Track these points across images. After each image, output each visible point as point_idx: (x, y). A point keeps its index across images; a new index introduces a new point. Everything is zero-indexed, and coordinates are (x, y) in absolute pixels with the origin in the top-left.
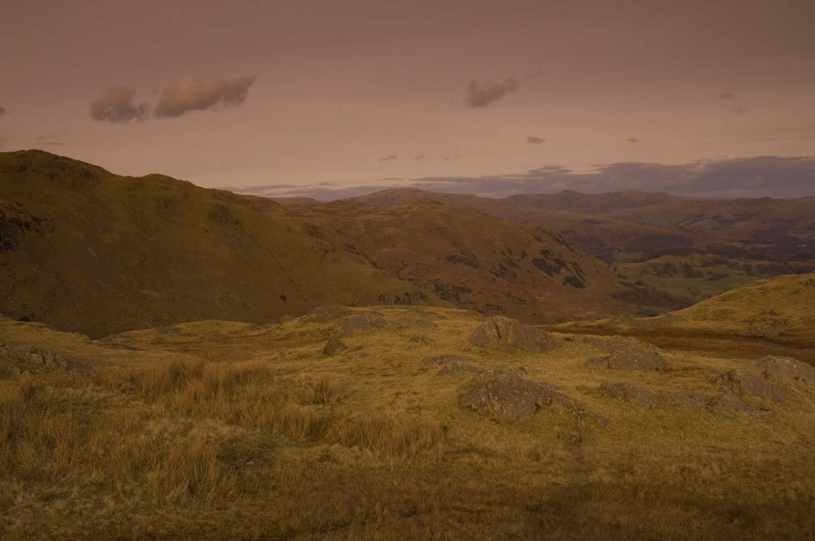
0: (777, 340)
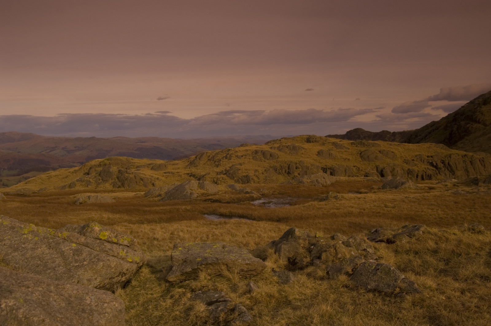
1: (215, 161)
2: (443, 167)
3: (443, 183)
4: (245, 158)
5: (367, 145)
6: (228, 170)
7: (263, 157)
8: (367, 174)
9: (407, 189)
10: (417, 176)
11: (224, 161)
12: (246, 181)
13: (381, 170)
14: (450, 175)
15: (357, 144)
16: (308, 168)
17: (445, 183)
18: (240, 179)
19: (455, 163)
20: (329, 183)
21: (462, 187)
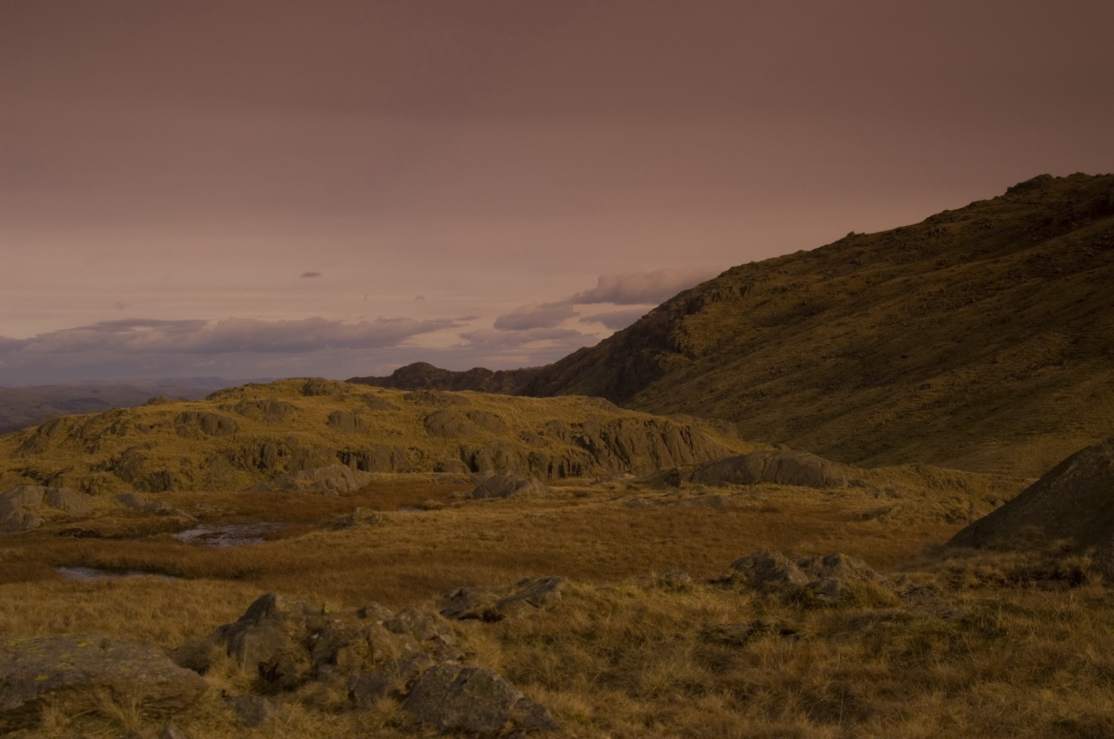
1: (86, 440)
2: (606, 448)
3: (606, 483)
4: (159, 431)
5: (439, 401)
6: (117, 459)
7: (202, 428)
8: (439, 466)
9: (529, 498)
10: (550, 468)
11: (109, 439)
12: (162, 487)
13: (471, 455)
14: (619, 464)
15: (418, 399)
16: (306, 453)
17: (610, 483)
18: (148, 480)
19: (631, 440)
20: (354, 486)
21: (645, 491)
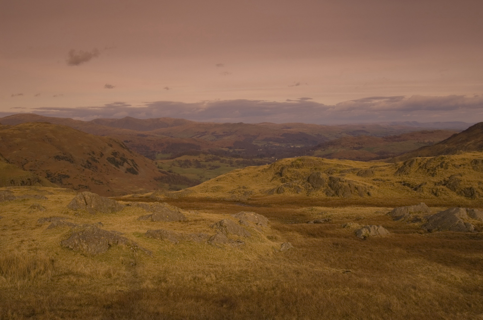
0: (246, 203)
4: (464, 168)
6: (447, 180)
11: (440, 170)
